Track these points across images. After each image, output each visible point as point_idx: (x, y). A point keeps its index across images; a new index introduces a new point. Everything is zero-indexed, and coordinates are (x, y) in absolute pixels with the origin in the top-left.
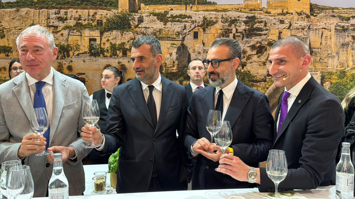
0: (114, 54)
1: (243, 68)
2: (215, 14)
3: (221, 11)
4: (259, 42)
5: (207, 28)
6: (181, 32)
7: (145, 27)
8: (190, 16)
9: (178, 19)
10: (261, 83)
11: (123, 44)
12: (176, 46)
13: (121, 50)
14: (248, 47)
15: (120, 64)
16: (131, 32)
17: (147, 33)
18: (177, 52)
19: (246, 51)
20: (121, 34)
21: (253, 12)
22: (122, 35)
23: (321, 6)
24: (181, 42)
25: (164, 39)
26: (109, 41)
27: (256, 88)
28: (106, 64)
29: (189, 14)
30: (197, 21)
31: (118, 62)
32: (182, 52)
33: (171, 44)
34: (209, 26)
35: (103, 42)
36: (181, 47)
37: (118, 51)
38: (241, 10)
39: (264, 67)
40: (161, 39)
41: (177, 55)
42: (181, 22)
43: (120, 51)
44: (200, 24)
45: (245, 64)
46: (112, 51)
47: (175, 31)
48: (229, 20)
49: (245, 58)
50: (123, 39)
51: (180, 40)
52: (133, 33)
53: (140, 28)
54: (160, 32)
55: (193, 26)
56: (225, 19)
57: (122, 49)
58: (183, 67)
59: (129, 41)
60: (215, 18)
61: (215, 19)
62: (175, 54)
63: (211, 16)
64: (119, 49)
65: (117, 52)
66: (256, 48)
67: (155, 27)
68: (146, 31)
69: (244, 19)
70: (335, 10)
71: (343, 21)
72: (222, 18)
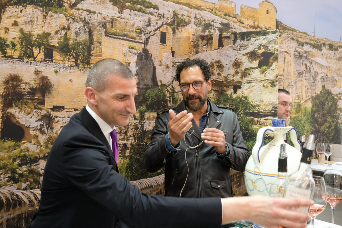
0: (27, 54)
1: (235, 92)
2: (188, 11)
3: (195, 8)
4: (262, 46)
5: (177, 28)
6: (144, 30)
7: (87, 10)
8: (156, 5)
9: (140, 8)
10: (266, 118)
11: (47, 35)
12: (136, 52)
13: (42, 47)
14: (244, 55)
15: (40, 76)
16: (62, 15)
17: (92, 22)
18: (137, 63)
19: (240, 62)
20: (44, 15)
21: (227, 17)
22: (45, 17)
23: (284, 25)
24: (143, 45)
25: (119, 37)
26: (17, 25)
27: (258, 126)
28: (10, 74)
29: (155, 3)
30: (166, 16)
31: (35, 72)
32: (145, 63)
33: (129, 48)
34: (180, 27)
35: (5, 26)
36: (143, 54)
37: (36, 48)
38: (215, 12)
39: (272, 89)
40: (114, 36)
41: (137, 67)
42: (144, 12)
43: (40, 50)
44: (169, 21)
45: (239, 84)
46: (22, 48)
47: (136, 25)
48: (203, 23)
49: (240, 74)
50: (47, 25)
51: (142, 43)
52: (66, 17)
53: (78, 9)
54: (112, 23)
55: (160, 23)
56: (199, 21)
57: (44, 45)
58: (145, 89)
59: (59, 30)
60: (188, 16)
61: (188, 18)
62: (135, 65)
63: (182, 12)
64: (39, 46)
65: (34, 51)
66: (258, 57)
67: (105, 12)
68: (90, 18)
69: (219, 26)
70: (294, 33)
71: (299, 46)
72: (195, 17)
